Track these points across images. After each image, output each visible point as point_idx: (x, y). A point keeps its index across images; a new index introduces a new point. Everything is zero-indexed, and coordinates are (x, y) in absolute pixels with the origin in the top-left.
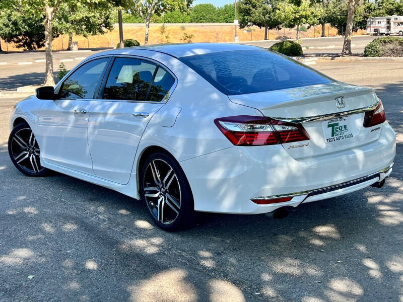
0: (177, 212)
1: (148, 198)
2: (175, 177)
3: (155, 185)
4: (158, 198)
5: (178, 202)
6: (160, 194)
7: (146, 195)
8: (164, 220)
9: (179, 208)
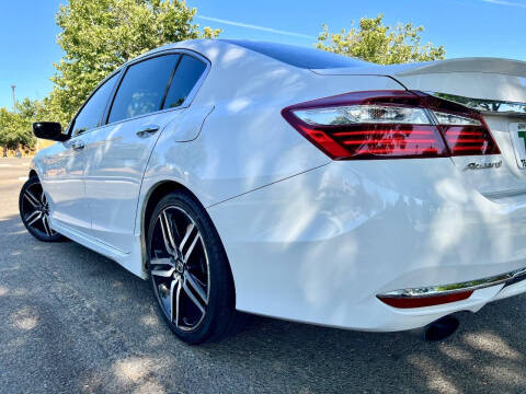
0: (202, 310)
1: (156, 277)
2: (199, 238)
3: (167, 255)
4: (172, 278)
5: (205, 289)
6: (176, 271)
7: (154, 273)
8: (181, 323)
9: (207, 302)
